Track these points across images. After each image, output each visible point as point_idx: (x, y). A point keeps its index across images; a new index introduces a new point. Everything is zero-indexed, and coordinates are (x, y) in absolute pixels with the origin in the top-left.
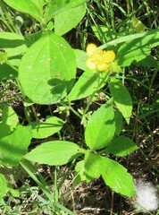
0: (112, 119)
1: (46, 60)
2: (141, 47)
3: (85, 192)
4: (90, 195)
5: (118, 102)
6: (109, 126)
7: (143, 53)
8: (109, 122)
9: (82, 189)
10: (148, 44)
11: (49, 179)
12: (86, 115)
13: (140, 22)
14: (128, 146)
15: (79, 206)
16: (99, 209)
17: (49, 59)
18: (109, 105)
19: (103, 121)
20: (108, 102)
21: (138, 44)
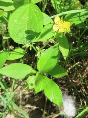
0: (56, 55)
1: (26, 17)
2: (79, 16)
3: (29, 94)
4: (31, 97)
5: (61, 46)
6: (53, 59)
7: (80, 20)
8: (54, 57)
9: (27, 93)
10: (83, 15)
11: (9, 83)
12: (41, 51)
13: (78, 2)
14: (62, 72)
15: (24, 103)
16: (35, 107)
17: (28, 17)
18: (55, 47)
19: (50, 55)
20: (56, 45)
21: (78, 15)
